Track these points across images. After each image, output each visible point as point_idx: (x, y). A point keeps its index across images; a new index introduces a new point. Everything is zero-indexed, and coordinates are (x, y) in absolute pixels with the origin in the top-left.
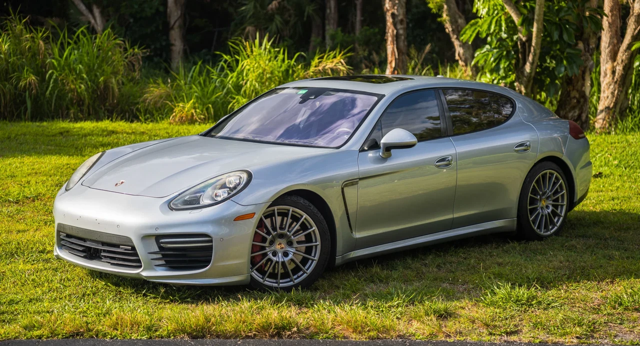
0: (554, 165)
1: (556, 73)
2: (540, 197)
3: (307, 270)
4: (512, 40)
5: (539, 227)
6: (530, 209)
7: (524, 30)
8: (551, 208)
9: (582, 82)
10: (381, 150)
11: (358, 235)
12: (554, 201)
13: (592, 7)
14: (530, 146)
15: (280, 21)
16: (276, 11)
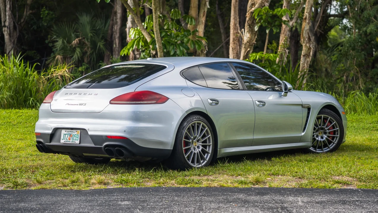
13: (199, 35)
15: (79, 52)
16: (77, 46)
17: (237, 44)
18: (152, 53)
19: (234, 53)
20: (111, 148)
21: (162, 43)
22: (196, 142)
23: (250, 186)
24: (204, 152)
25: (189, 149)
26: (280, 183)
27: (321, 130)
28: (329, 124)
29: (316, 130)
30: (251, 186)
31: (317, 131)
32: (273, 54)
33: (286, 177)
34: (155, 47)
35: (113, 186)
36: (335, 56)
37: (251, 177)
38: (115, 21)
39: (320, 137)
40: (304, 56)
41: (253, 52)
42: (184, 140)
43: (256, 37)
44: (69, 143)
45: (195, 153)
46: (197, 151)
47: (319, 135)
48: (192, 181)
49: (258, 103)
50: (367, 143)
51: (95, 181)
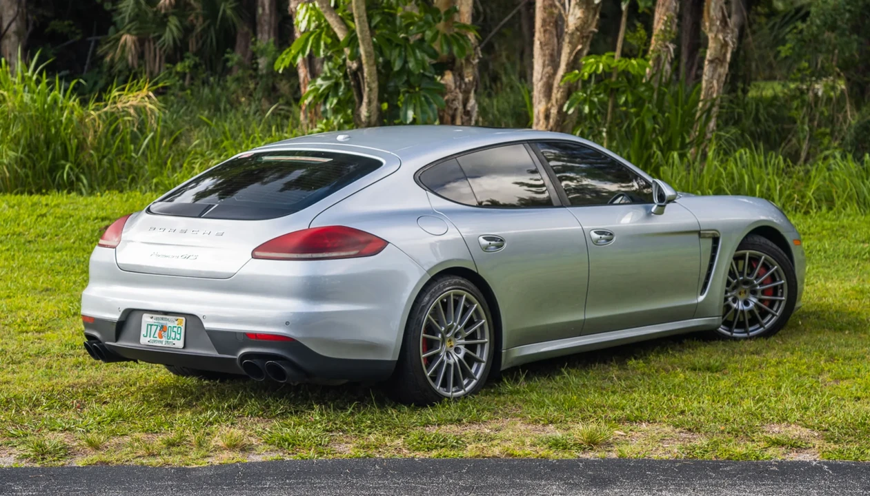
13: (462, 21)
15: (176, 26)
16: (171, 10)
17: (551, 33)
18: (350, 68)
19: (544, 55)
20: (256, 362)
21: (374, 44)
22: (453, 338)
23: (574, 454)
24: (469, 359)
25: (437, 356)
26: (645, 444)
27: (744, 287)
28: (763, 270)
29: (731, 287)
30: (577, 454)
31: (735, 288)
32: (637, 60)
33: (658, 427)
34: (358, 52)
35: (262, 455)
36: (788, 45)
37: (580, 430)
39: (740, 303)
40: (711, 62)
41: (589, 54)
42: (424, 338)
43: (597, 17)
44: (160, 345)
45: (449, 365)
46: (455, 358)
47: (739, 296)
48: (443, 441)
49: (596, 236)
50: (853, 305)
51: (221, 443)
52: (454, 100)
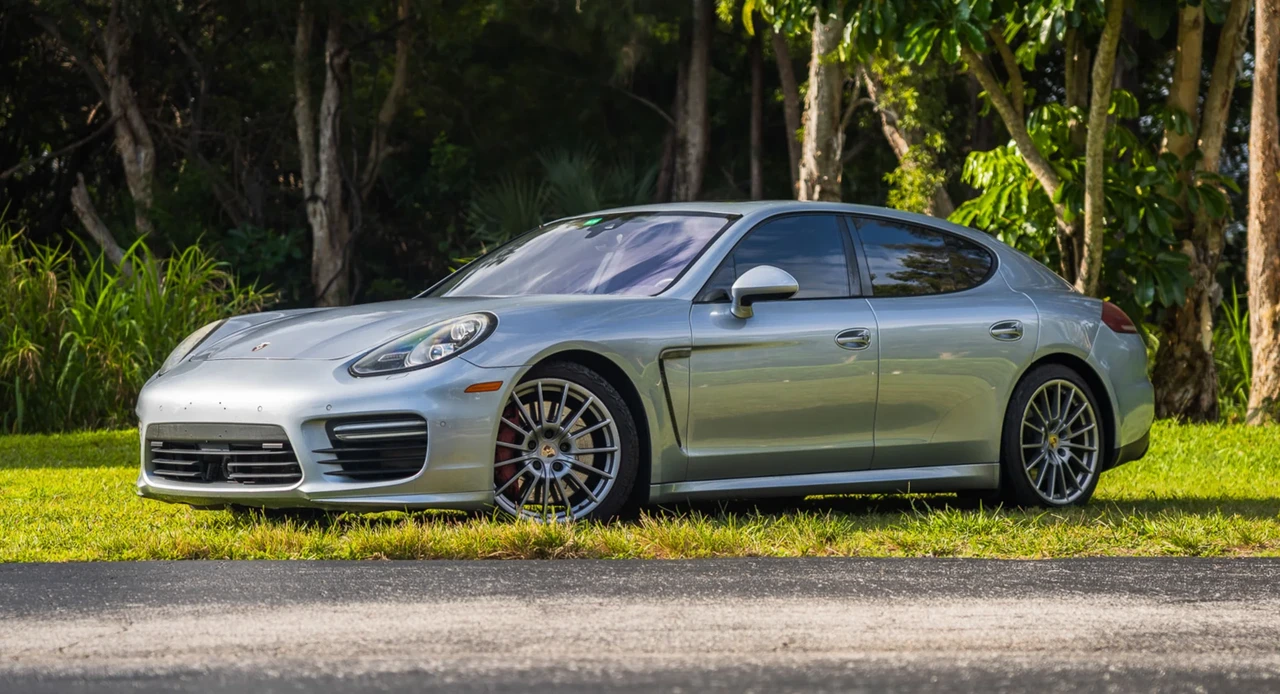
0: (1071, 373)
1: (1137, 299)
2: (1046, 431)
3: (597, 495)
4: (1045, 235)
5: (1045, 487)
6: (1025, 449)
7: (1065, 211)
8: (1068, 454)
9: (1195, 323)
10: (734, 304)
11: (693, 451)
12: (1073, 440)
13: (1208, 170)
14: (1021, 331)
18: (1062, 232)
19: (1267, 239)
38: (679, 170)
52: (1201, 278)
